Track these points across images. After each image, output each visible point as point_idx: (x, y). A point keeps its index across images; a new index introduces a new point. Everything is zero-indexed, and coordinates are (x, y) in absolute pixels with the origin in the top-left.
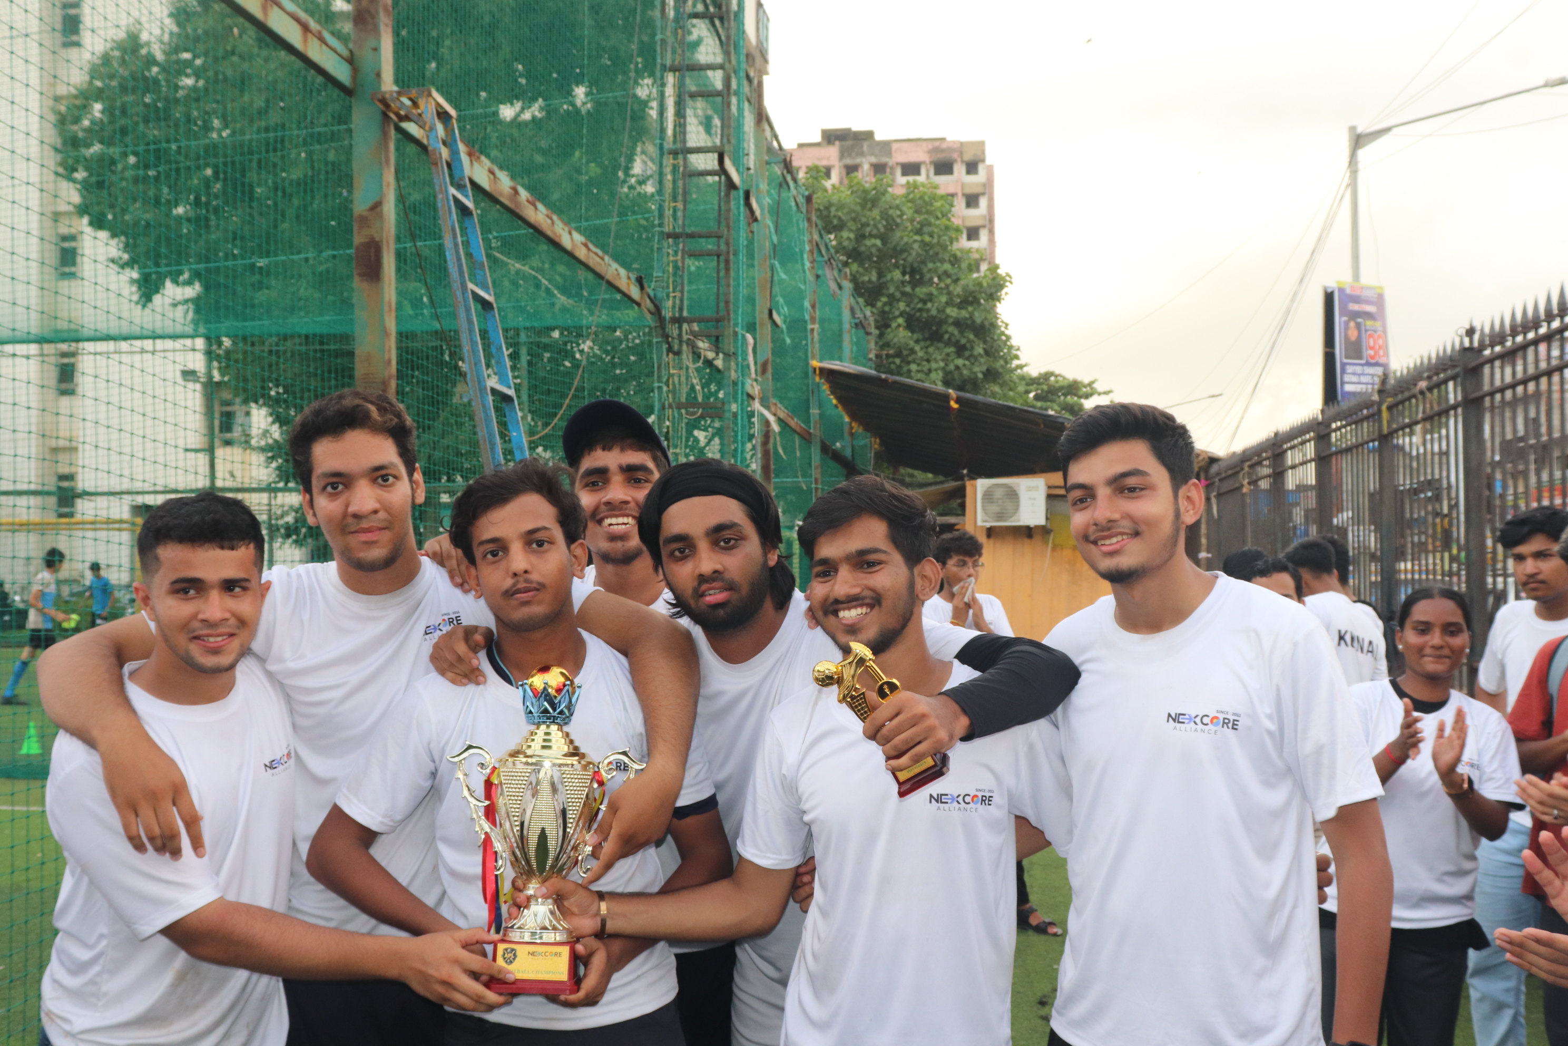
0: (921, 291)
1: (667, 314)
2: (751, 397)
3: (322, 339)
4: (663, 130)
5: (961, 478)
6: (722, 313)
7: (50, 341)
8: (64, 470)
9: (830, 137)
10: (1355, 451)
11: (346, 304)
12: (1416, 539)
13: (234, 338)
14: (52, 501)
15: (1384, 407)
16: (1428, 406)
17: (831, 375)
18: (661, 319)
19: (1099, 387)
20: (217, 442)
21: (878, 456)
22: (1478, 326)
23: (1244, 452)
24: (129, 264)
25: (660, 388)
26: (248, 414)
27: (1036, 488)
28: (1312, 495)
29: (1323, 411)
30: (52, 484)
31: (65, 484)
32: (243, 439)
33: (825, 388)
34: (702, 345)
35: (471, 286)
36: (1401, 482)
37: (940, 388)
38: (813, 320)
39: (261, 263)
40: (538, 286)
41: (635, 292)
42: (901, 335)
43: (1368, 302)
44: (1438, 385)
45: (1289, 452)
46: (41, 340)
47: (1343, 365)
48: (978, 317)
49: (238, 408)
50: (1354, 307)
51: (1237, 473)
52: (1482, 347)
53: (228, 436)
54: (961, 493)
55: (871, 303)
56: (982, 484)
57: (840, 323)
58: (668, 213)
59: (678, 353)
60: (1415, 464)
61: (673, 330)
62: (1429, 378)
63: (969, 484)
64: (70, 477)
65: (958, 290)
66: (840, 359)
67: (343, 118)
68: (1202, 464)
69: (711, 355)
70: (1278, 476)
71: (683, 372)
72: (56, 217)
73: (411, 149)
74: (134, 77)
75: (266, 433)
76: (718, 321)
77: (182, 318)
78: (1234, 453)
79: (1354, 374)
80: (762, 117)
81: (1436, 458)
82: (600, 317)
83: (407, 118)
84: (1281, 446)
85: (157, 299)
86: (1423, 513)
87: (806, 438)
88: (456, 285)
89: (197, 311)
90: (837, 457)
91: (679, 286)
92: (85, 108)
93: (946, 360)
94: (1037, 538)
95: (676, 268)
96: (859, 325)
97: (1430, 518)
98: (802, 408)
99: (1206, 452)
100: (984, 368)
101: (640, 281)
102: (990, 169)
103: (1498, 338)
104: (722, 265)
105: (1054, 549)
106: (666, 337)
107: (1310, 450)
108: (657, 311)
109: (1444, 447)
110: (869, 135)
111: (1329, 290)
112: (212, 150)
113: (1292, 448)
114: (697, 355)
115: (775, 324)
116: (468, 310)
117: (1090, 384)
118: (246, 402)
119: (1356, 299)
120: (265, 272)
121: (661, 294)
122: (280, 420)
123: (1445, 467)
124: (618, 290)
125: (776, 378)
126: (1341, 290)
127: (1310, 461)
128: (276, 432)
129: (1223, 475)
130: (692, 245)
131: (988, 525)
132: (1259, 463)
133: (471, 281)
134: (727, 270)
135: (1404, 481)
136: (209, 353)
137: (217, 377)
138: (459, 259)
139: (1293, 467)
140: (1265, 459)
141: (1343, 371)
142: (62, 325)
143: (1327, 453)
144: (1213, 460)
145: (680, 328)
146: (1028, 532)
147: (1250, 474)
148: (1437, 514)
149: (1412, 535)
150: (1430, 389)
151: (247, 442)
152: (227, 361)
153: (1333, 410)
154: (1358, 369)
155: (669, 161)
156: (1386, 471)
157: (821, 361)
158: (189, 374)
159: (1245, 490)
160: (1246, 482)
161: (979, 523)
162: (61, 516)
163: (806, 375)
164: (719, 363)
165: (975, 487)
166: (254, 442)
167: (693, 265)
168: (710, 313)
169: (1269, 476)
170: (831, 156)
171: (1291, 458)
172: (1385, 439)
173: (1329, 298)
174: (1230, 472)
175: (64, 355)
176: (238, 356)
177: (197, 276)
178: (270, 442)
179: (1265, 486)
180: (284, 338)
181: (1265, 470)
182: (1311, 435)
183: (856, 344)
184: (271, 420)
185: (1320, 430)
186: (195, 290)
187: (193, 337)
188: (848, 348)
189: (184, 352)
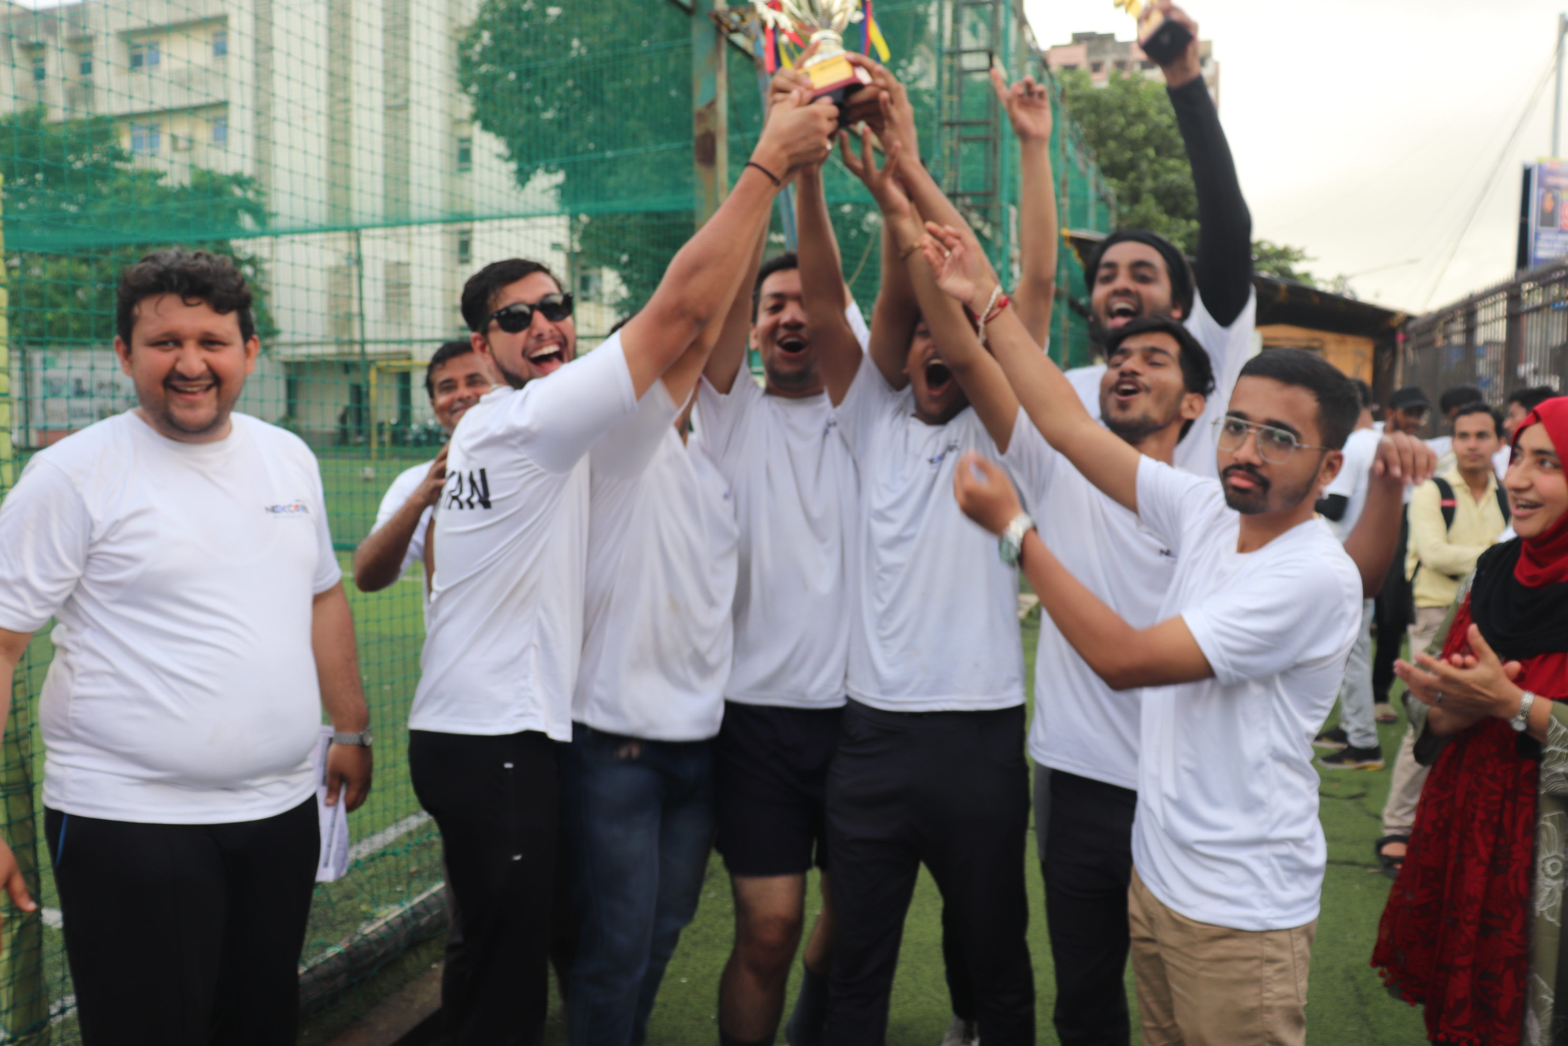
2: (1011, 261)
3: (659, 215)
4: (940, 36)
6: (990, 189)
7: (451, 221)
9: (1079, 38)
10: (1545, 310)
11: (680, 186)
13: (589, 214)
17: (1077, 242)
19: (1309, 253)
23: (1439, 311)
24: (508, 159)
26: (600, 276)
28: (1501, 349)
29: (1517, 275)
32: (597, 296)
33: (1073, 253)
39: (609, 154)
45: (1481, 311)
46: (445, 222)
47: (1537, 233)
49: (593, 272)
50: (1551, 181)
51: (1431, 329)
53: (584, 297)
57: (1086, 197)
58: (946, 104)
66: (1086, 228)
67: (686, 32)
68: (1400, 321)
70: (1470, 331)
72: (457, 122)
73: (737, 56)
74: (510, 10)
75: (615, 293)
76: (987, 196)
77: (550, 201)
78: (1429, 314)
79: (1548, 241)
80: (1023, 22)
83: (736, 31)
84: (1474, 305)
85: (530, 186)
89: (562, 193)
91: (954, 167)
92: (477, 36)
95: (952, 152)
96: (1103, 199)
99: (1403, 312)
102: (1217, 65)
104: (990, 149)
107: (1502, 307)
110: (1111, 37)
111: (1528, 168)
112: (573, 64)
113: (1485, 307)
117: (1301, 251)
118: (599, 266)
119: (1553, 173)
120: (612, 163)
121: (939, 173)
122: (626, 280)
126: (1540, 167)
127: (1502, 318)
128: (624, 291)
129: (1419, 330)
130: (966, 132)
132: (1453, 320)
134: (995, 152)
136: (572, 229)
137: (578, 248)
139: (1485, 323)
140: (1458, 317)
141: (1537, 238)
142: (460, 208)
143: (1519, 311)
144: (1409, 318)
147: (1443, 329)
151: (601, 299)
152: (586, 236)
153: (1524, 274)
154: (1552, 237)
155: (947, 61)
157: (1073, 231)
158: (556, 246)
159: (1439, 342)
160: (1439, 336)
166: (606, 300)
167: (965, 149)
168: (981, 189)
169: (1461, 330)
170: (1079, 56)
171: (1482, 315)
173: (1527, 175)
174: (1425, 328)
175: (462, 232)
176: (593, 230)
177: (561, 166)
178: (618, 299)
179: (1458, 339)
180: (629, 215)
181: (1458, 326)
182: (1503, 296)
183: (1099, 215)
184: (619, 281)
185: (1512, 291)
186: (559, 177)
187: (559, 214)
188: (1092, 218)
189: (550, 228)
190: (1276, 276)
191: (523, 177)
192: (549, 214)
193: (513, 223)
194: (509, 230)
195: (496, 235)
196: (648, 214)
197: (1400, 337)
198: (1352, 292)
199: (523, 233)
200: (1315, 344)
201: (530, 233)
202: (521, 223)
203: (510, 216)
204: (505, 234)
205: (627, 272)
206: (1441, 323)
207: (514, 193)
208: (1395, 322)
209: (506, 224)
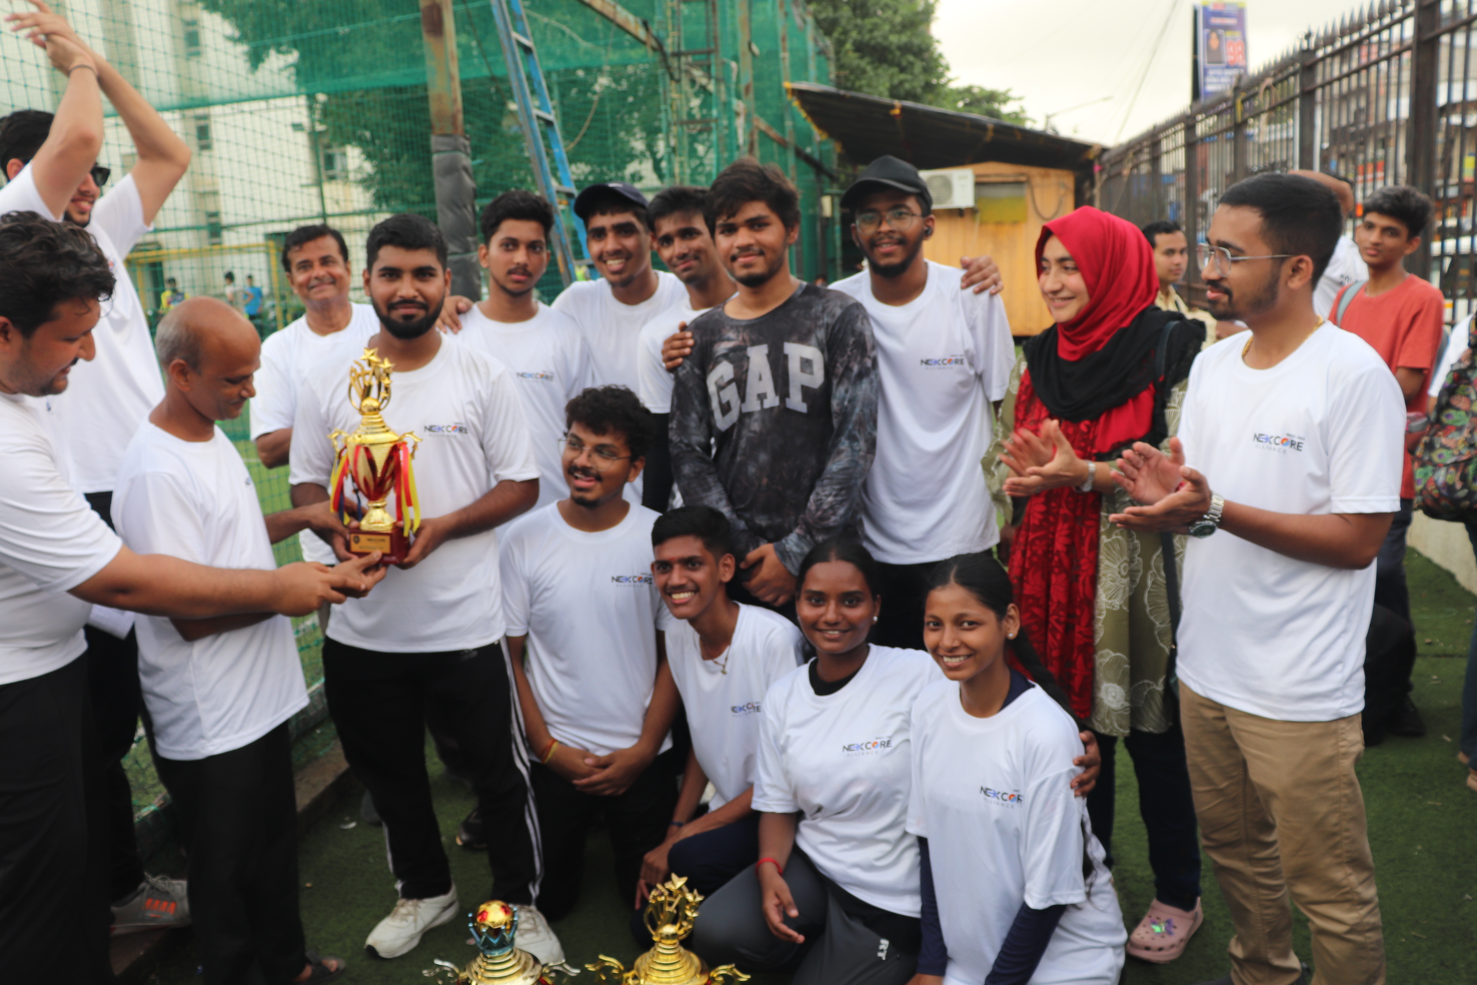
0: (868, 22)
1: (669, 49)
2: (737, 114)
3: (400, 90)
6: (712, 46)
7: (189, 107)
8: (211, 208)
10: (1216, 138)
11: (416, 59)
13: (326, 93)
14: (205, 234)
15: (1239, 101)
16: (1273, 98)
17: (801, 94)
18: (664, 55)
19: (1011, 94)
20: (324, 177)
21: (841, 157)
22: (1314, 30)
23: (1129, 143)
24: (239, 41)
25: (666, 110)
26: (344, 154)
27: (966, 177)
28: (1182, 176)
29: (1191, 107)
30: (203, 221)
31: (213, 220)
32: (343, 174)
33: (796, 104)
34: (697, 73)
35: (515, 35)
36: (1251, 163)
37: (887, 100)
38: (784, 50)
39: (343, 30)
40: (563, 33)
41: (641, 33)
42: (852, 58)
43: (1228, 16)
44: (1281, 81)
45: (1164, 140)
46: (182, 108)
47: (1206, 70)
48: (916, 41)
49: (335, 151)
50: (1216, 21)
51: (1122, 159)
52: (1317, 48)
53: (331, 173)
55: (828, 33)
57: (806, 51)
59: (678, 81)
61: (674, 62)
62: (1275, 75)
64: (215, 214)
65: (898, 19)
66: (807, 79)
68: (1096, 153)
69: (704, 81)
70: (1155, 160)
71: (683, 97)
75: (360, 169)
76: (709, 53)
77: (286, 82)
78: (1121, 145)
79: (1216, 76)
82: (614, 56)
84: (1158, 136)
85: (264, 67)
87: (783, 144)
88: (503, 35)
89: (298, 73)
90: (808, 159)
91: (676, 26)
93: (892, 77)
94: (967, 218)
95: (673, 12)
96: (821, 52)
98: (778, 121)
99: (1098, 145)
100: (922, 83)
101: (645, 24)
103: (1329, 40)
104: (710, 8)
105: (981, 225)
106: (668, 68)
107: (1181, 138)
108: (659, 48)
111: (1196, 10)
113: (1167, 137)
114: (693, 82)
115: (753, 54)
116: (513, 54)
117: (1005, 94)
118: (343, 144)
119: (1218, 14)
120: (346, 39)
121: (662, 34)
122: (369, 156)
124: (628, 32)
125: (757, 98)
126: (1205, 8)
127: (1181, 147)
128: (369, 167)
129: (1113, 161)
132: (1140, 151)
133: (516, 30)
134: (714, 10)
135: (1253, 162)
136: (311, 108)
137: (320, 127)
138: (503, 14)
139: (1167, 152)
140: (1145, 147)
141: (1205, 74)
142: (197, 94)
143: (1194, 140)
144: (1104, 150)
145: (679, 61)
146: (959, 213)
147: (1132, 160)
150: (1275, 84)
151: (347, 177)
152: (326, 113)
153: (1198, 106)
154: (1219, 72)
156: (1239, 154)
157: (792, 81)
158: (297, 127)
160: (1130, 166)
162: (213, 244)
163: (780, 95)
164: (711, 87)
166: (352, 176)
167: (686, 9)
168: (701, 47)
169: (1148, 161)
171: (1165, 145)
172: (1239, 127)
173: (1195, 13)
174: (1117, 158)
175: (199, 118)
176: (334, 108)
177: (295, 45)
178: (365, 175)
179: (1145, 168)
180: (367, 91)
181: (1145, 156)
182: (1181, 126)
183: (819, 67)
184: (363, 157)
185: (1188, 122)
186: (294, 57)
187: (297, 95)
188: (813, 71)
189: (291, 108)
190: (985, 118)
191: (256, 58)
192: (289, 95)
193: (255, 105)
194: (251, 113)
195: (239, 117)
196: (387, 90)
197: (1097, 168)
198: (1054, 130)
199: (265, 114)
200: (1023, 179)
201: (272, 114)
202: (263, 104)
203: (251, 99)
204: (247, 116)
205: (371, 148)
206: (1131, 154)
207: (250, 76)
208: (1091, 155)
209: (246, 106)
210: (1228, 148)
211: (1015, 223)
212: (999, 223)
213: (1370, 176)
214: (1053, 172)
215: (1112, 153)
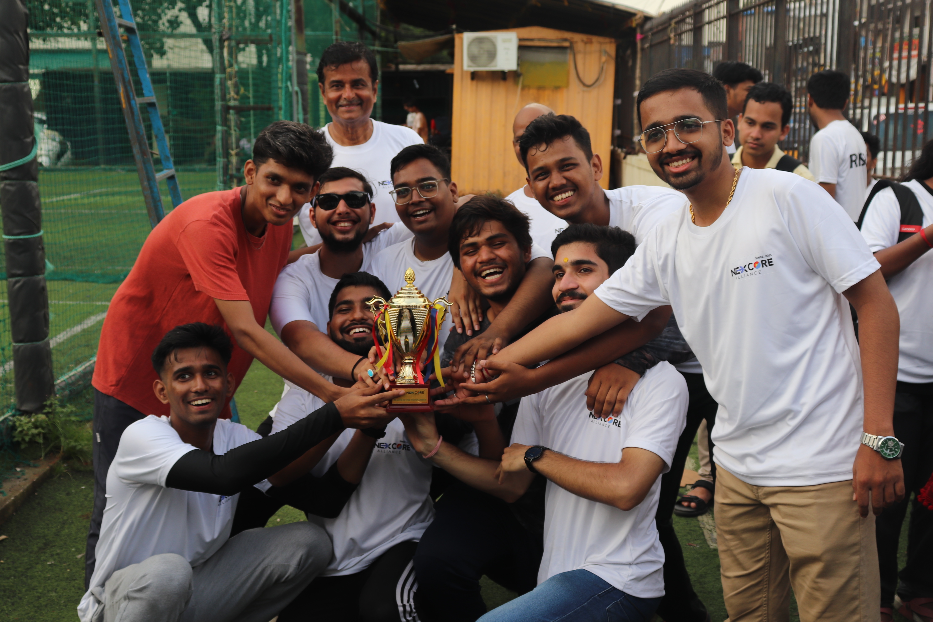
5: (451, 32)
12: (799, 84)
21: (384, 14)
23: (672, 11)
27: (509, 40)
36: (791, 39)
45: (707, 12)
51: (665, 29)
54: (450, 45)
56: (468, 37)
60: (802, 25)
63: (457, 37)
68: (639, 21)
70: (697, 31)
78: (664, 14)
81: (818, 20)
84: (701, 6)
86: (805, 64)
90: (351, 13)
94: (510, 82)
97: (810, 68)
99: (642, 12)
105: (523, 88)
107: (722, 9)
109: (825, 10)
113: (709, 7)
123: (824, 27)
127: (723, 18)
129: (655, 30)
131: (472, 69)
132: (683, 21)
135: (792, 38)
139: (709, 23)
140: (688, 17)
143: (736, 11)
144: (647, 18)
146: (502, 76)
147: (675, 29)
148: (815, 64)
149: (796, 81)
156: (779, 28)
159: (672, 41)
160: (672, 35)
161: (465, 68)
165: (462, 39)
169: (690, 30)
171: (708, 15)
172: (781, 2)
174: (660, 28)
179: (687, 39)
181: (688, 26)
197: (639, 37)
200: (566, 44)
206: (674, 23)
208: (635, 23)
210: (770, 21)
211: (557, 88)
212: (541, 88)
213: (905, 54)
214: (595, 39)
215: (654, 22)
